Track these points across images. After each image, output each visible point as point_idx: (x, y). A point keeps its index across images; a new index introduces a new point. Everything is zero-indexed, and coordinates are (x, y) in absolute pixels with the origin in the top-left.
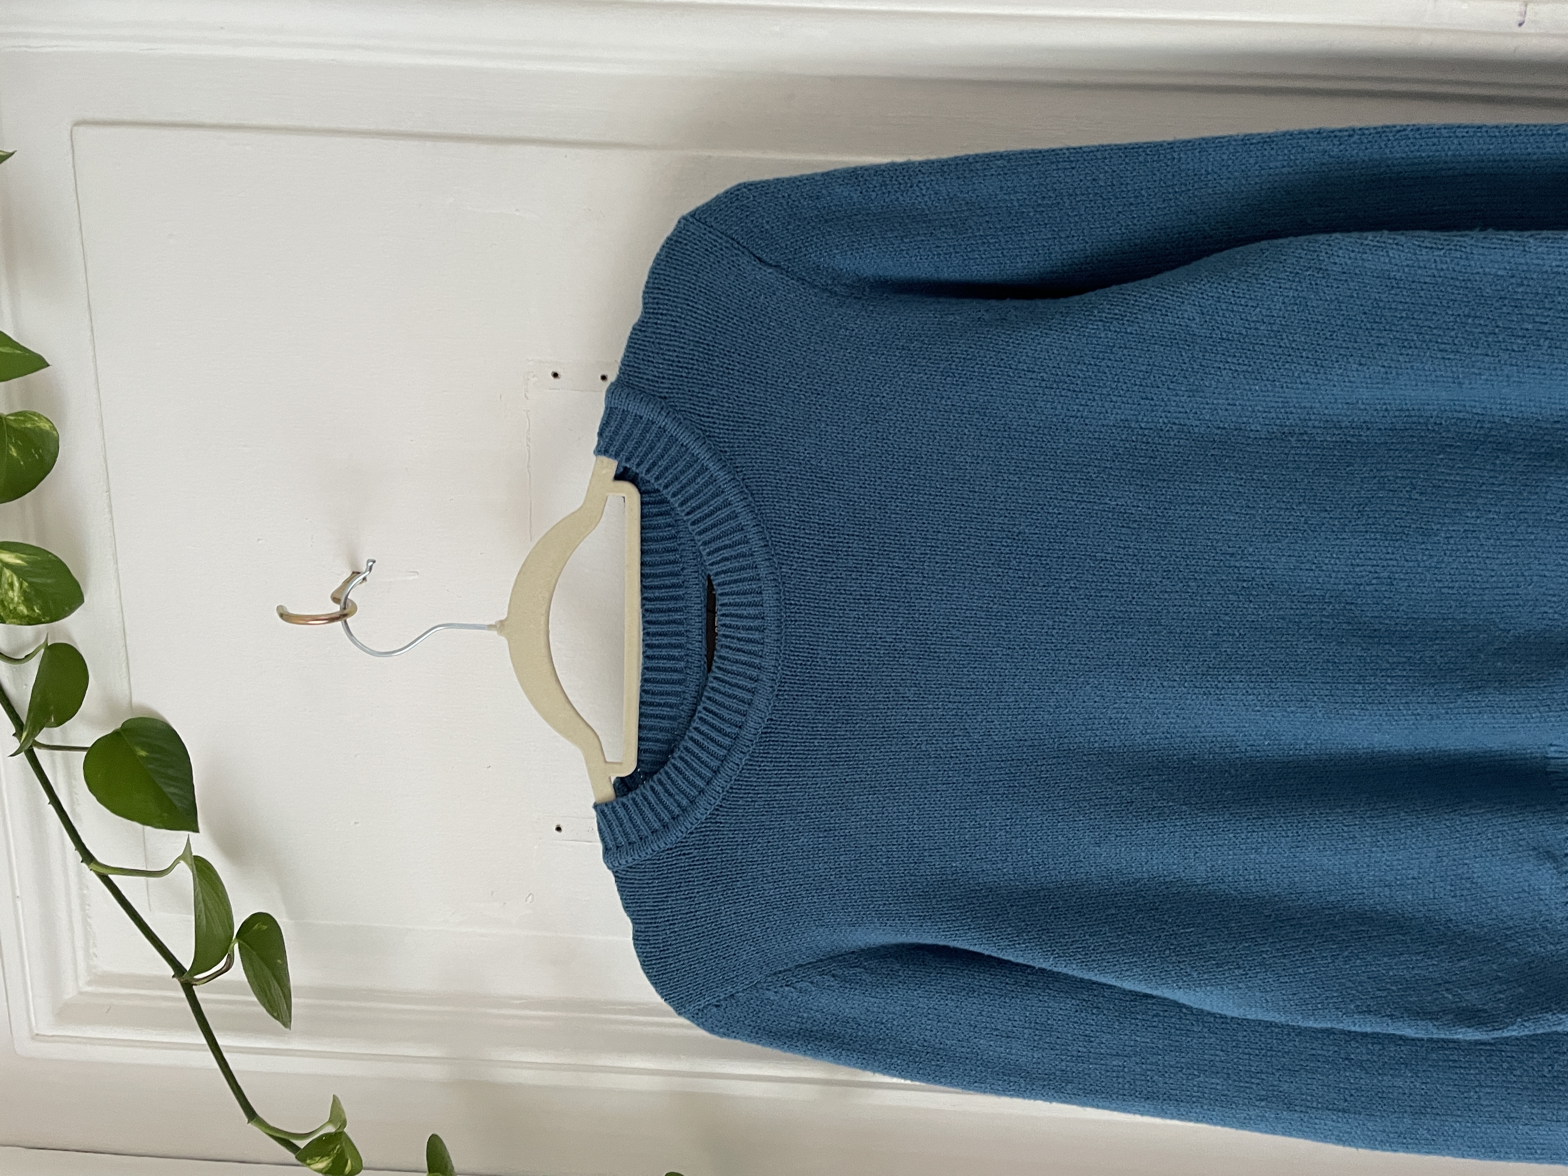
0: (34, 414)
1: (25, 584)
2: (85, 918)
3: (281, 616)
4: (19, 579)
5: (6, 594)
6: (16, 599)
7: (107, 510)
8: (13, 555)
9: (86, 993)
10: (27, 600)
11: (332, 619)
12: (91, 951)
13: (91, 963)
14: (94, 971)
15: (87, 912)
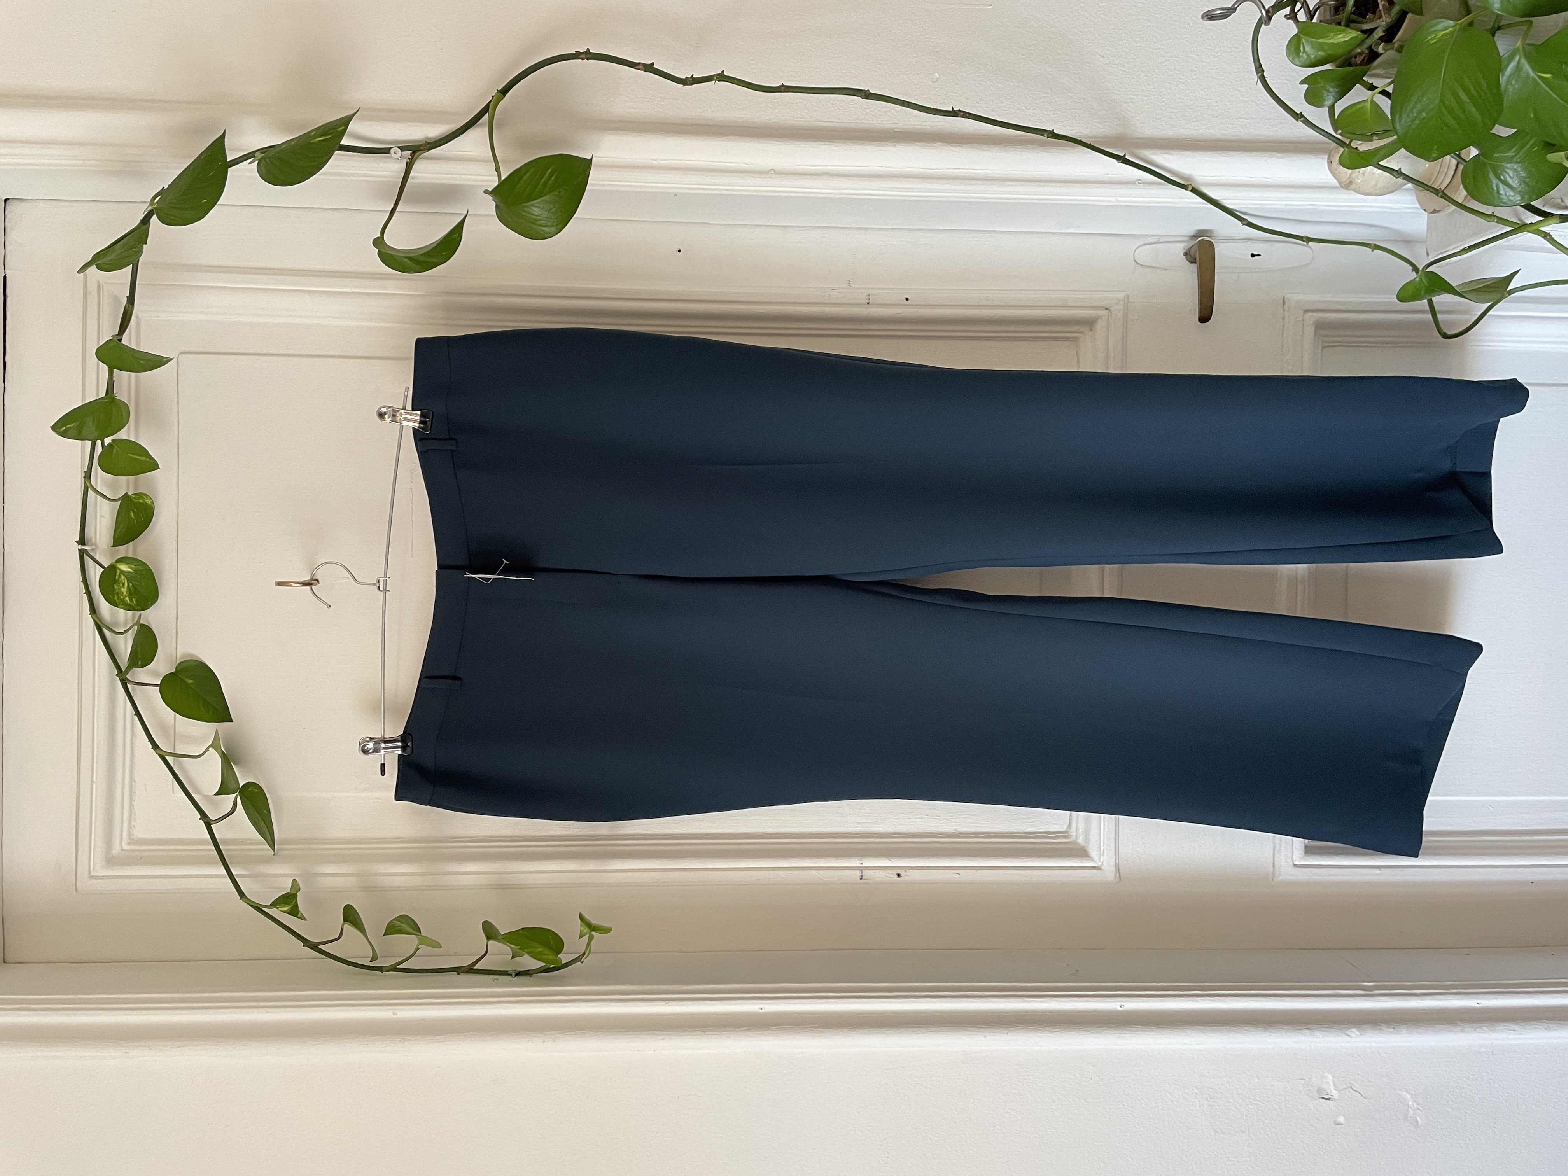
0: (147, 496)
1: (131, 585)
2: (131, 800)
4: (128, 582)
5: (121, 587)
6: (125, 593)
8: (127, 566)
9: (125, 850)
10: (131, 594)
11: (305, 584)
12: (132, 823)
13: (131, 830)
14: (132, 837)
15: (133, 797)
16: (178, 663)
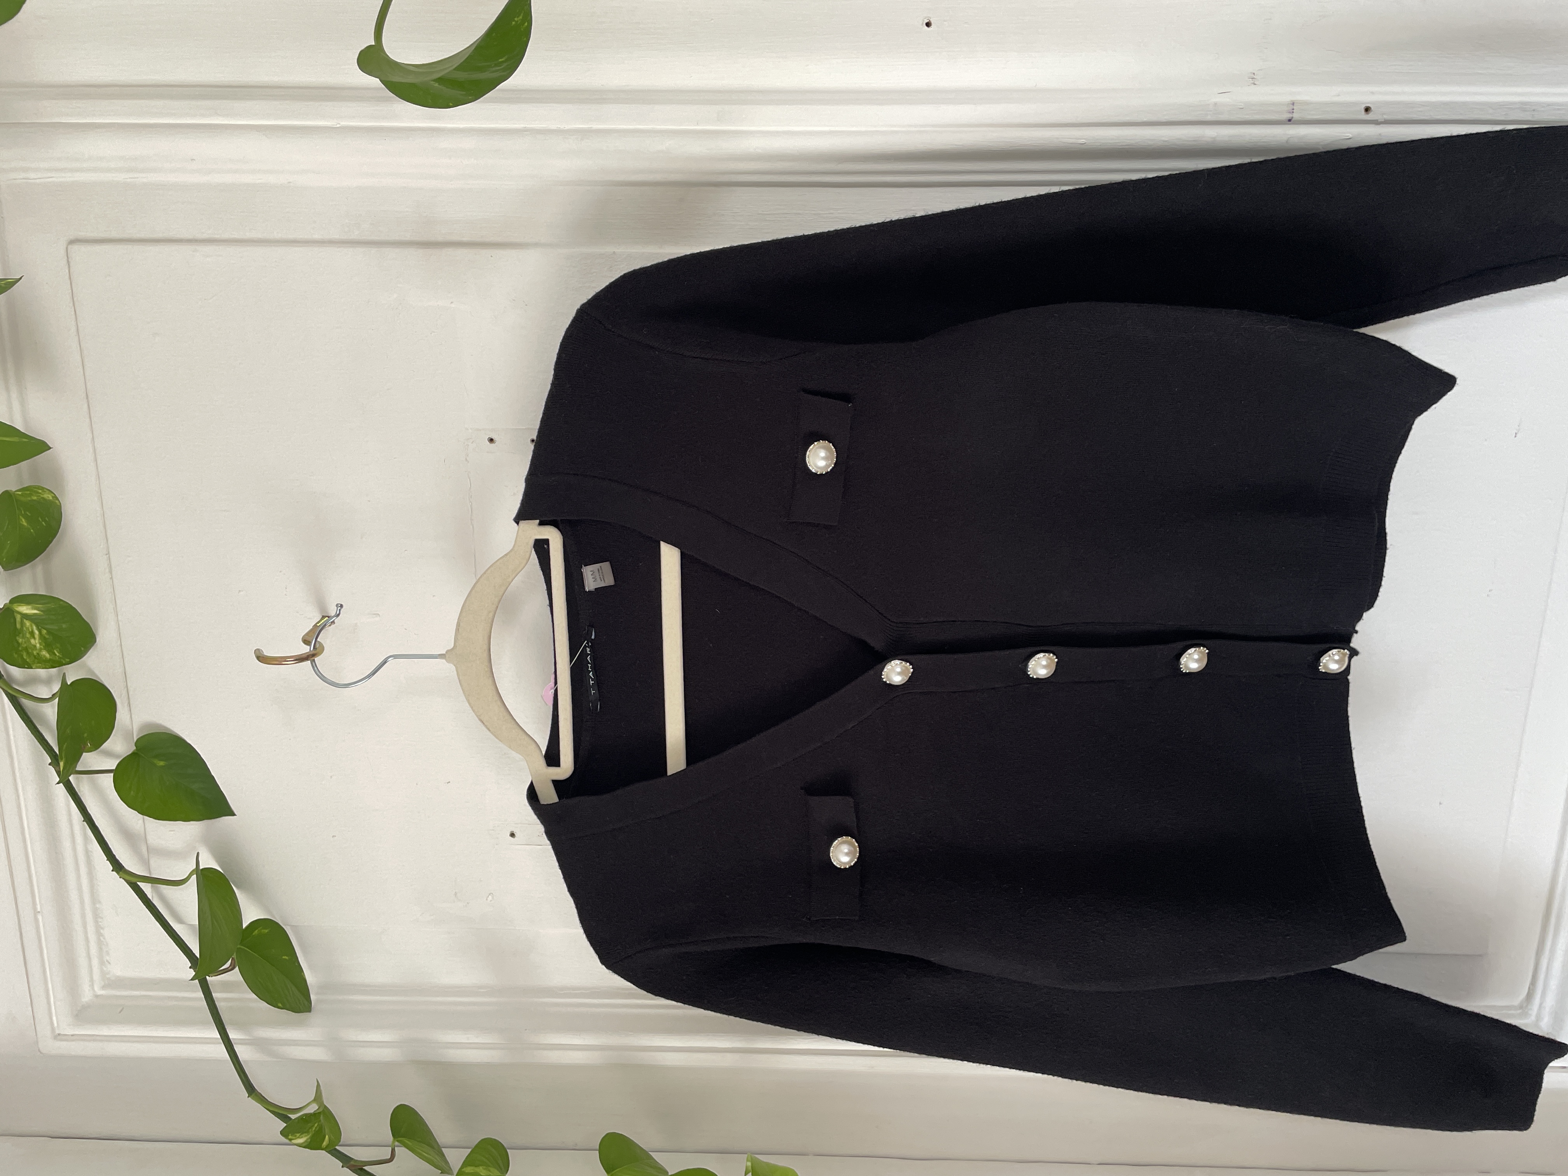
0: (43, 489)
1: (43, 632)
2: (98, 929)
3: (258, 658)
4: (37, 628)
5: (30, 639)
6: (38, 646)
7: (107, 570)
8: (31, 607)
9: (101, 996)
10: (47, 645)
11: (300, 659)
12: (105, 959)
13: (105, 969)
14: (108, 976)
15: (100, 924)
16: (135, 740)
